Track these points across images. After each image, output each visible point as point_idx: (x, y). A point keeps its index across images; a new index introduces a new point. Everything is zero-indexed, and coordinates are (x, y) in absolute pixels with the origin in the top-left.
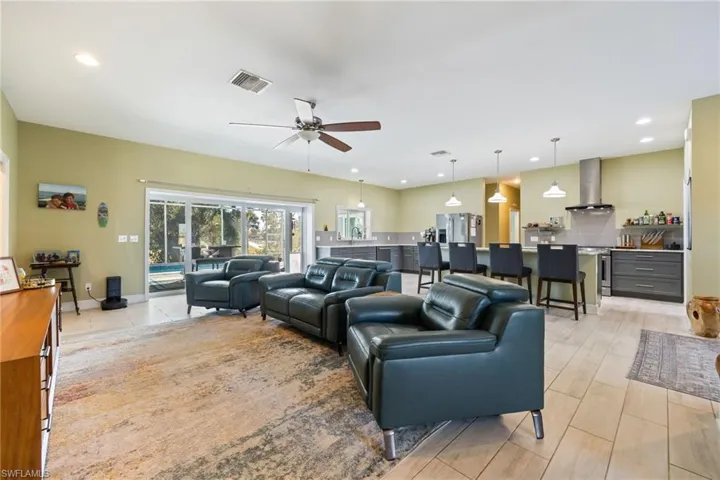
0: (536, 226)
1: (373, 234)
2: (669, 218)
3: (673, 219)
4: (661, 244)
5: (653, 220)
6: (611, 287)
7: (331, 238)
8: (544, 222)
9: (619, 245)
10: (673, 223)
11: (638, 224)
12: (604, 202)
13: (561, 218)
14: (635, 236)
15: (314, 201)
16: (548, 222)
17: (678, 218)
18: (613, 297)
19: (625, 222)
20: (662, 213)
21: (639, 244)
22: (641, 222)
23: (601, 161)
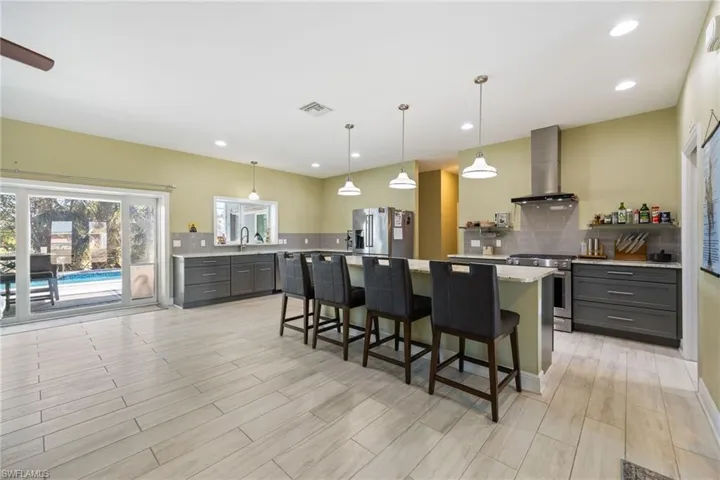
0: (478, 225)
1: (280, 236)
2: (655, 214)
3: (661, 215)
4: (642, 254)
5: (631, 216)
6: (572, 319)
7: (203, 243)
8: (486, 218)
9: (584, 253)
10: (660, 221)
11: (611, 223)
12: (565, 190)
13: (509, 215)
14: (605, 240)
15: (168, 189)
16: (492, 219)
17: (668, 214)
18: (575, 334)
19: (591, 219)
20: (645, 207)
21: (611, 253)
22: (614, 220)
23: (560, 133)
